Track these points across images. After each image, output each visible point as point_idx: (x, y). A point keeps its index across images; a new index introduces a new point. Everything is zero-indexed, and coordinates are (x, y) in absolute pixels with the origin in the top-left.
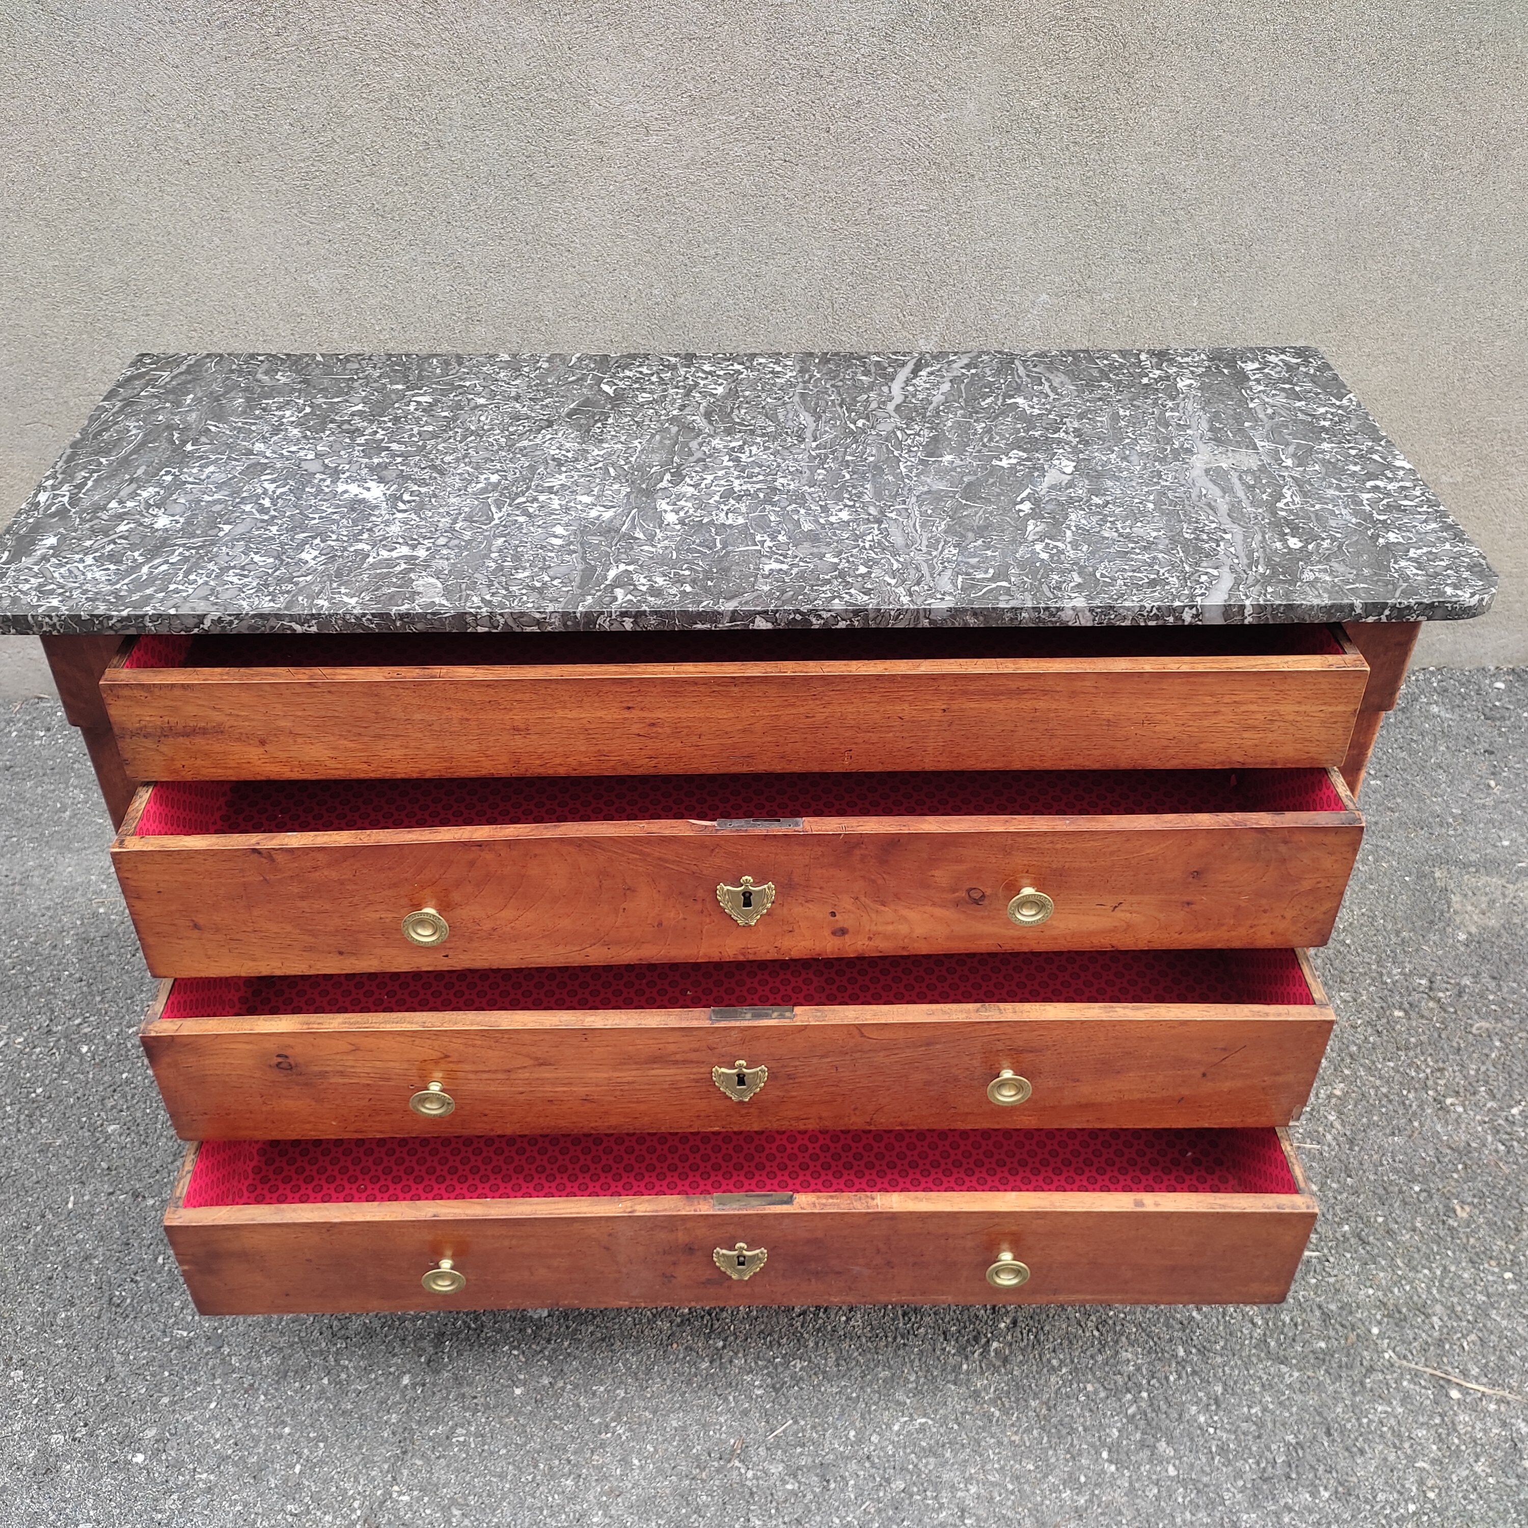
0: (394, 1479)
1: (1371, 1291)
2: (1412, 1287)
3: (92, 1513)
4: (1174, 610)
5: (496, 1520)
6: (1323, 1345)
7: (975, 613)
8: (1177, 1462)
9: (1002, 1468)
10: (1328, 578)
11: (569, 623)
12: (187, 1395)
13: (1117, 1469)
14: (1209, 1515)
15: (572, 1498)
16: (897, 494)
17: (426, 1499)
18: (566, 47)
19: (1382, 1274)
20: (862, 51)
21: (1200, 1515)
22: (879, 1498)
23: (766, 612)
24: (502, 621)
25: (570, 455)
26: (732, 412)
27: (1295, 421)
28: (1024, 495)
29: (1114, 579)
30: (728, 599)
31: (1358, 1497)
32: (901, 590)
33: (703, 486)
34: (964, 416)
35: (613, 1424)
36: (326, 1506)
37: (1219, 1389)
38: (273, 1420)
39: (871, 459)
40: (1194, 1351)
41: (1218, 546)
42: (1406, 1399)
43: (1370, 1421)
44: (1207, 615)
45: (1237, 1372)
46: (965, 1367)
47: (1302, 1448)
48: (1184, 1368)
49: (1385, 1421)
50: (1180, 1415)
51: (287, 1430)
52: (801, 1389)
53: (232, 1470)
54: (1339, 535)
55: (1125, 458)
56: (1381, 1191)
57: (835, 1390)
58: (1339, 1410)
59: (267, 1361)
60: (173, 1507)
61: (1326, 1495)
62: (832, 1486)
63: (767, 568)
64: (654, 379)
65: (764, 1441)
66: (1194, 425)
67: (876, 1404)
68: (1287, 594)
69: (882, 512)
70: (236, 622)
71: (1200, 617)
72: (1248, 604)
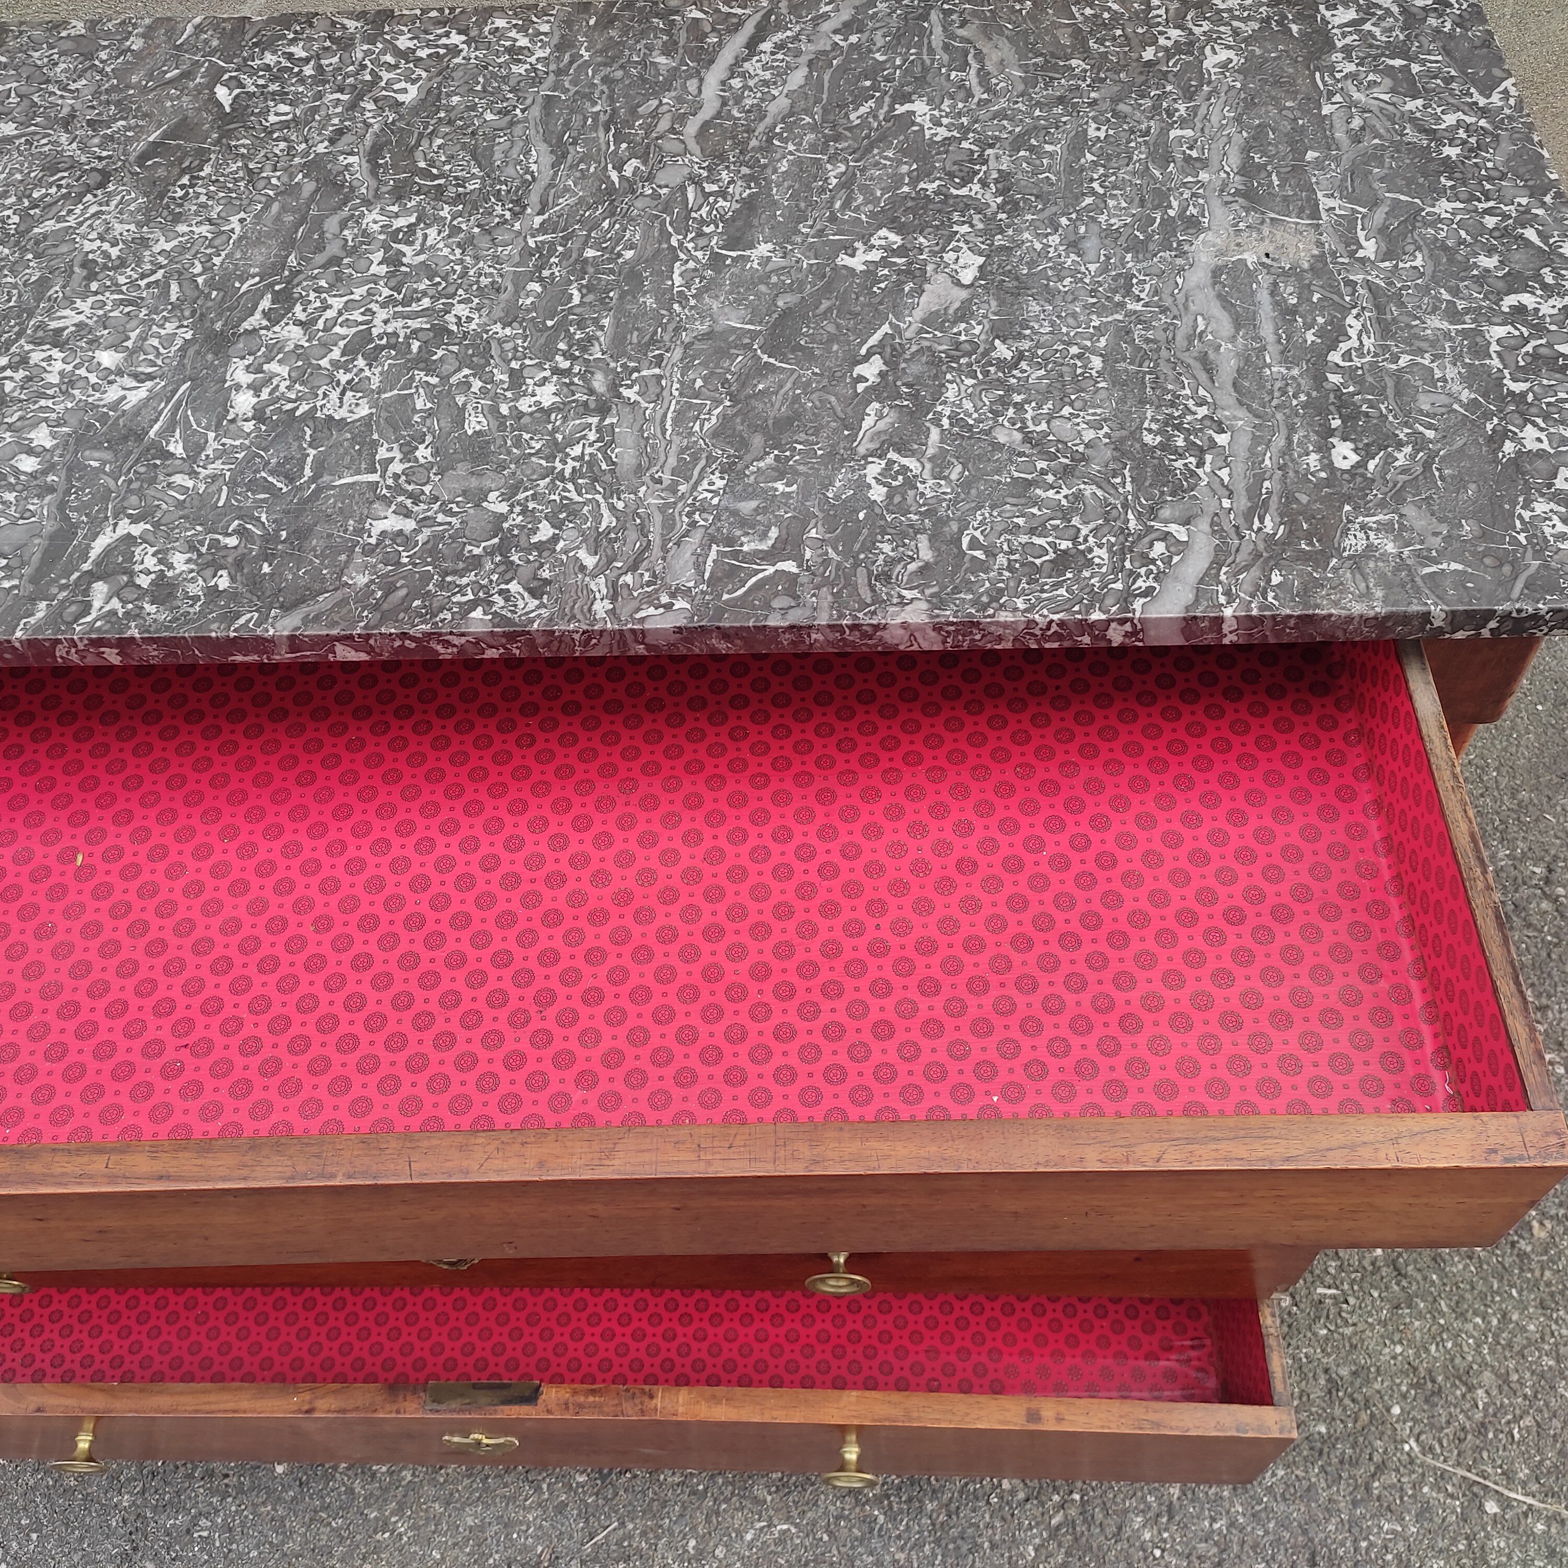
1: (1399, 1349)
2: (1455, 1344)
4: (1093, 625)
6: (1323, 1429)
7: (725, 634)
10: (1391, 548)
16: (653, 341)
19: (1417, 1324)
23: (351, 637)
25: (114, 252)
26: (418, 144)
27: (1397, 147)
28: (874, 340)
29: (991, 553)
30: (287, 608)
32: (600, 585)
33: (320, 324)
34: (813, 148)
35: (393, 1519)
37: (1175, 1492)
39: (629, 254)
41: (1201, 464)
42: (1424, 1512)
43: (1371, 1545)
44: (1152, 633)
49: (1391, 1545)
50: (1120, 1528)
52: (635, 1476)
54: (1430, 434)
55: (1074, 245)
57: (677, 1479)
58: (1331, 1527)
63: (379, 527)
64: (308, 71)
65: (579, 1551)
66: (1215, 163)
67: (727, 1500)
68: (1309, 587)
69: (614, 388)
71: (1141, 636)
72: (1228, 612)
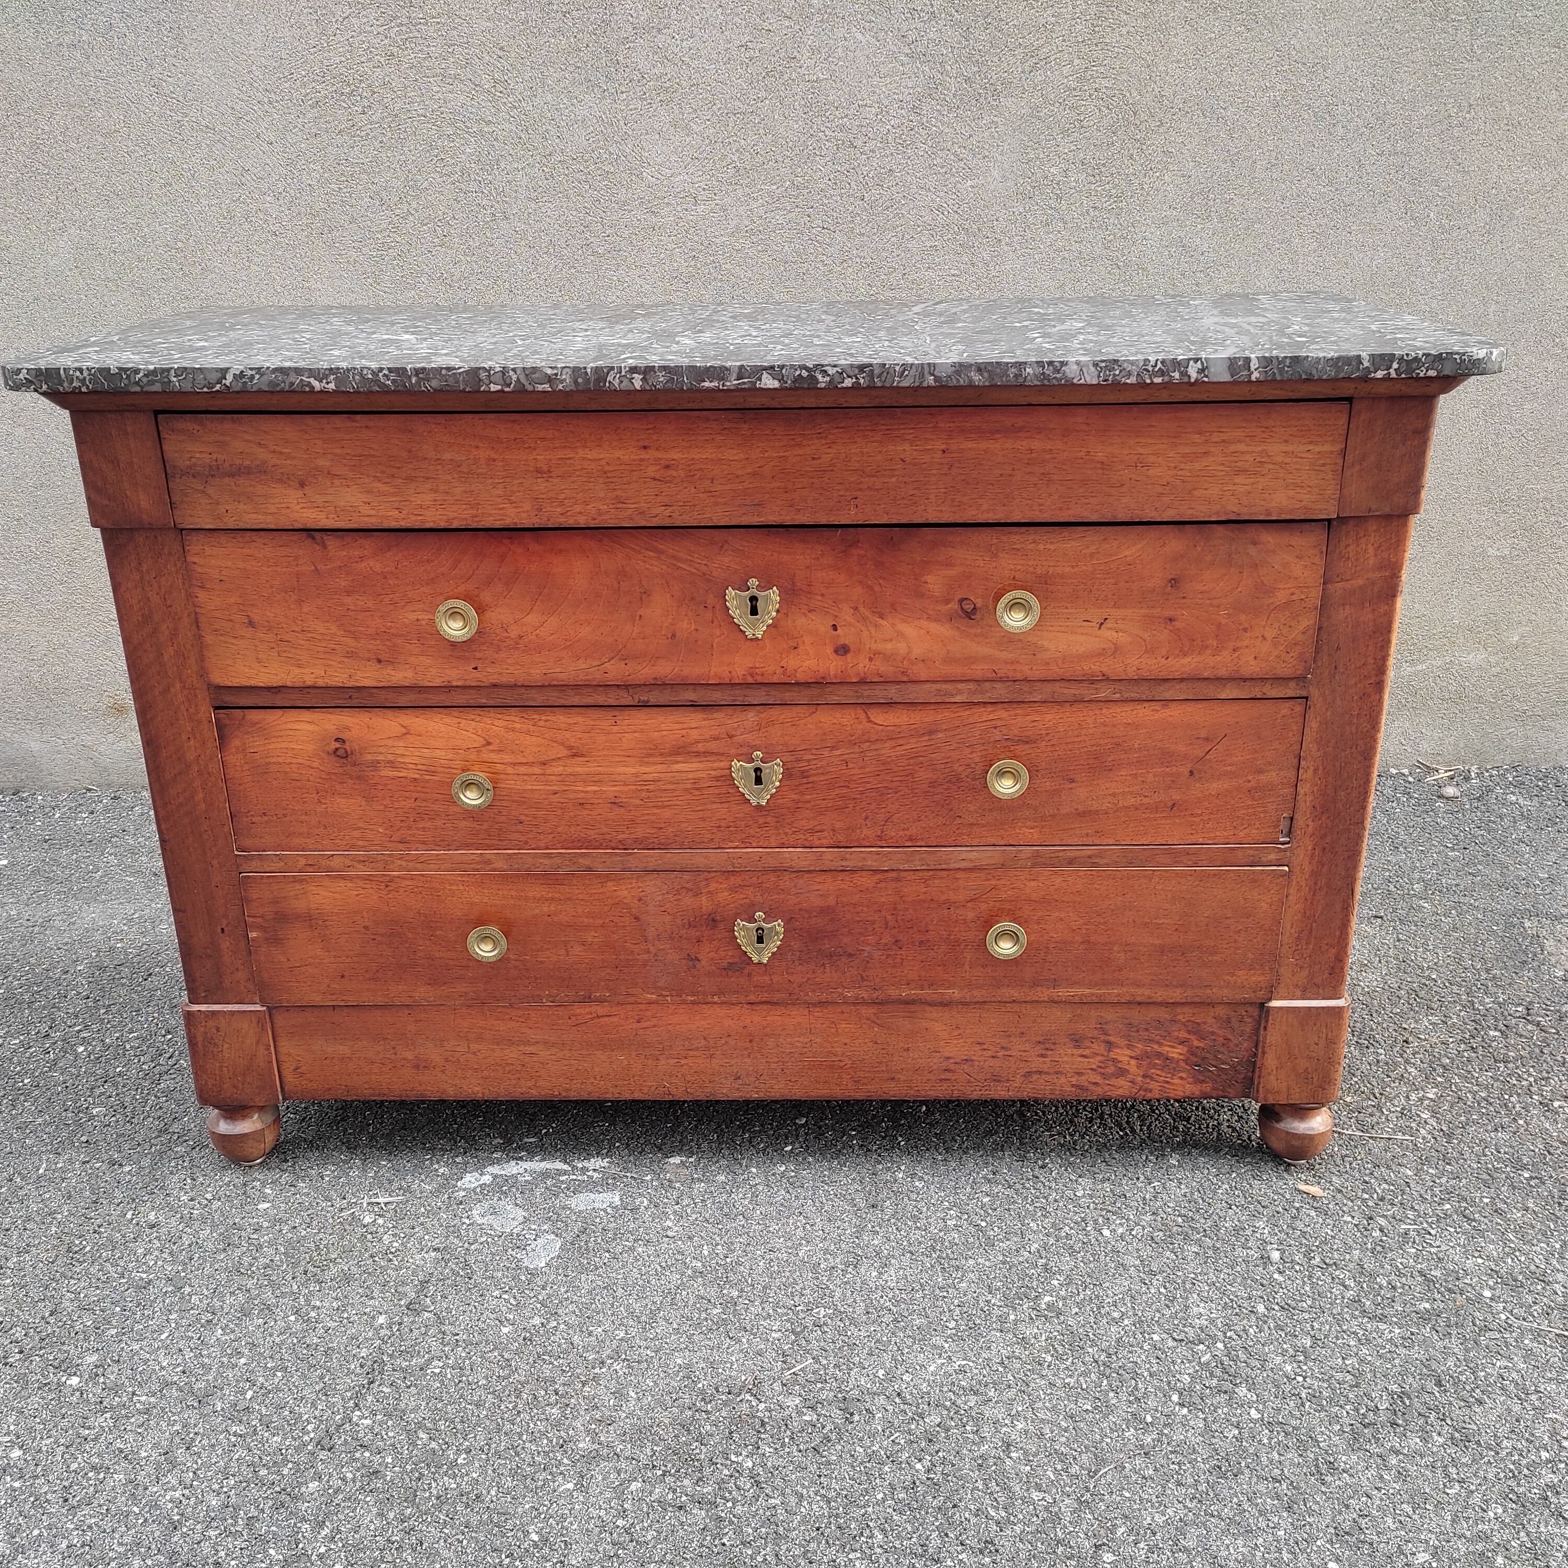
0: (357, 1405)
1: (1480, 1261)
2: (1528, 1259)
3: (12, 1428)
4: (1179, 363)
5: (467, 1443)
6: (1427, 1306)
7: (980, 368)
8: (1261, 1407)
9: (1054, 1406)
10: (1335, 347)
11: (580, 380)
12: (138, 1327)
13: (1190, 1411)
14: (1301, 1455)
15: (557, 1425)
16: (910, 334)
17: (390, 1423)
19: (1492, 1247)
21: (1290, 1456)
22: (910, 1430)
23: (772, 367)
24: (514, 377)
25: (597, 328)
26: (757, 316)
28: (1034, 332)
31: (1478, 1443)
32: (906, 358)
33: (722, 334)
34: (980, 314)
36: (277, 1428)
37: (1308, 1342)
38: (229, 1352)
40: (1276, 1308)
42: (1529, 1354)
43: (1488, 1374)
44: (1212, 370)
45: (1328, 1327)
46: (1012, 1317)
47: (1409, 1398)
48: (1265, 1322)
49: (1505, 1375)
50: (1263, 1364)
51: (243, 1361)
52: (825, 1333)
53: (175, 1394)
54: (1346, 336)
55: (1135, 322)
56: (1485, 1177)
57: (863, 1333)
58: (1450, 1363)
59: (229, 1300)
60: (104, 1424)
61: (1441, 1440)
62: (856, 1418)
63: (776, 353)
64: (685, 309)
65: (779, 1378)
66: (1205, 312)
67: (908, 1347)
68: (1293, 352)
69: (894, 338)
70: (257, 377)
71: (1206, 373)
72: (1253, 356)
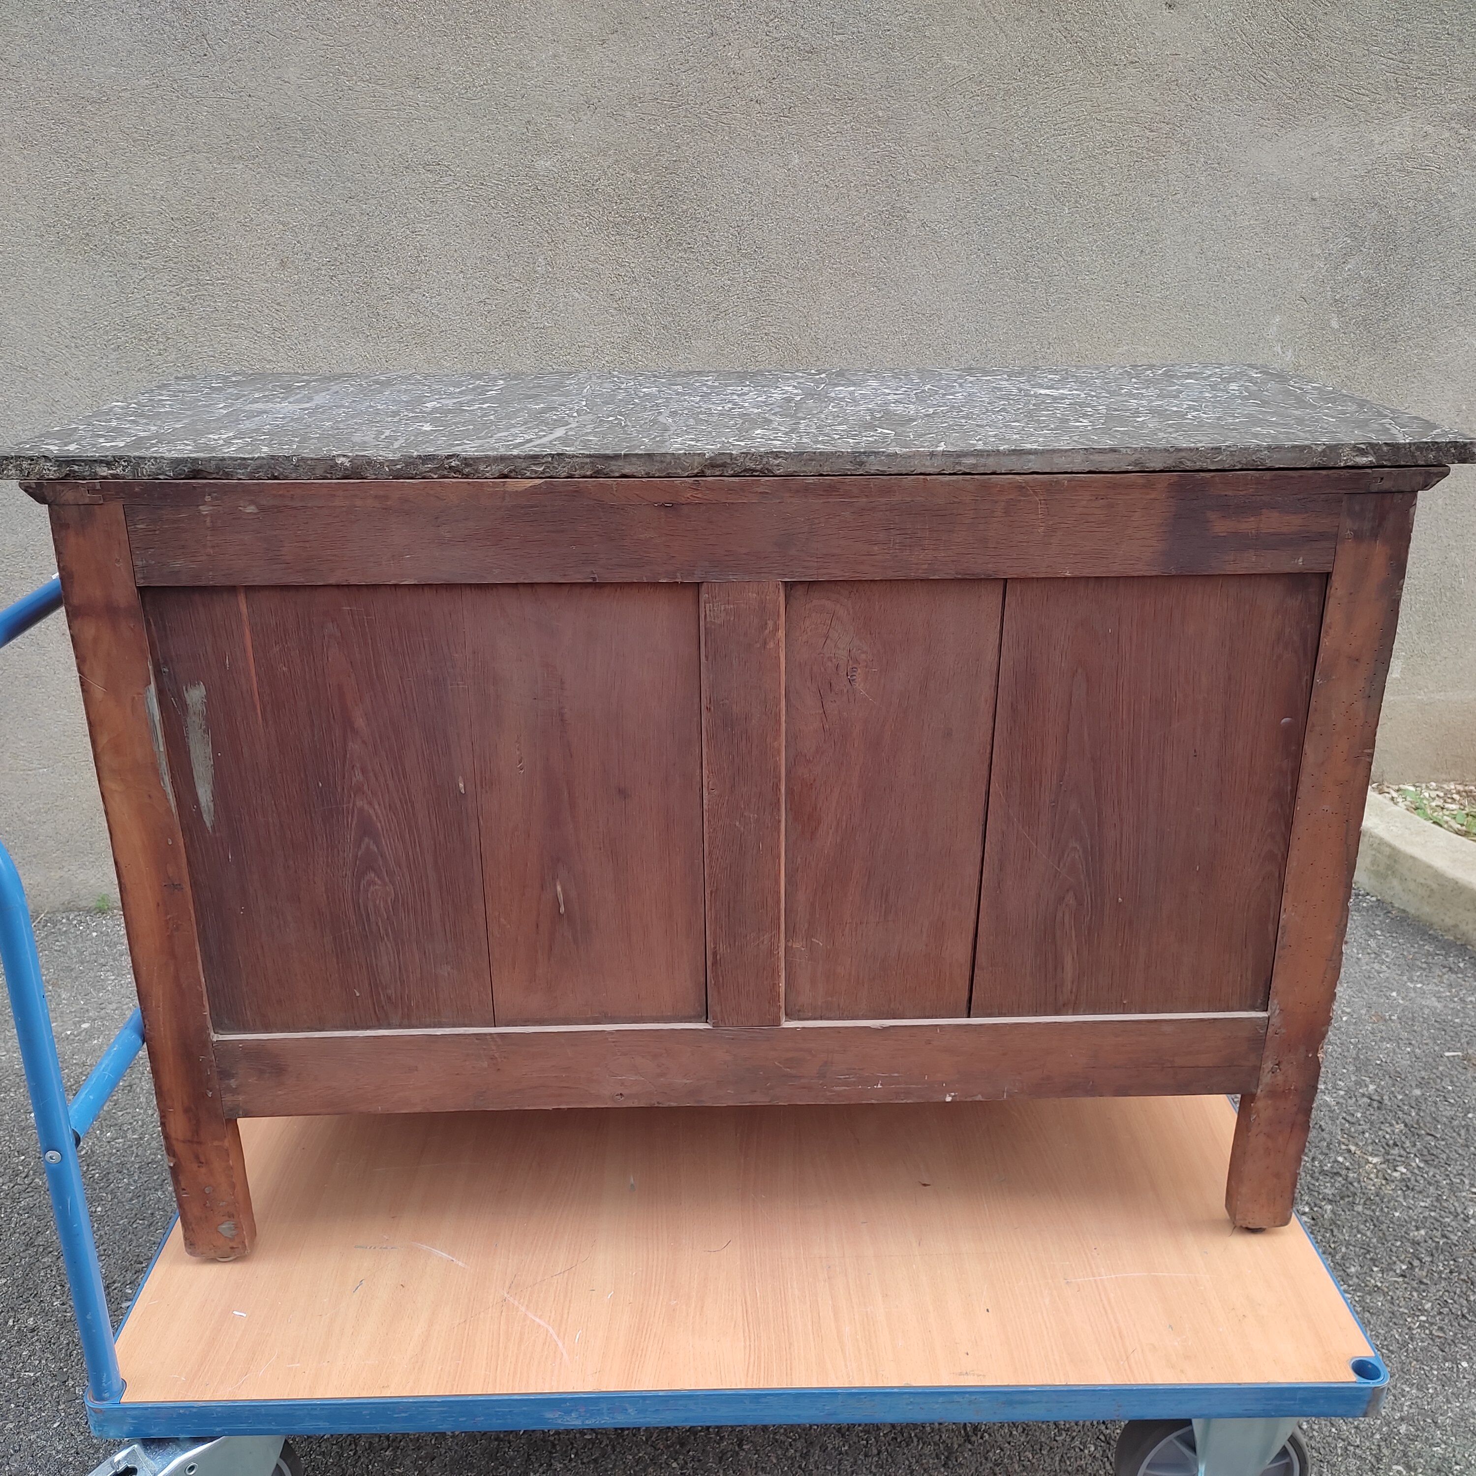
12: (31, 1419)
18: (384, 360)
20: (607, 359)
